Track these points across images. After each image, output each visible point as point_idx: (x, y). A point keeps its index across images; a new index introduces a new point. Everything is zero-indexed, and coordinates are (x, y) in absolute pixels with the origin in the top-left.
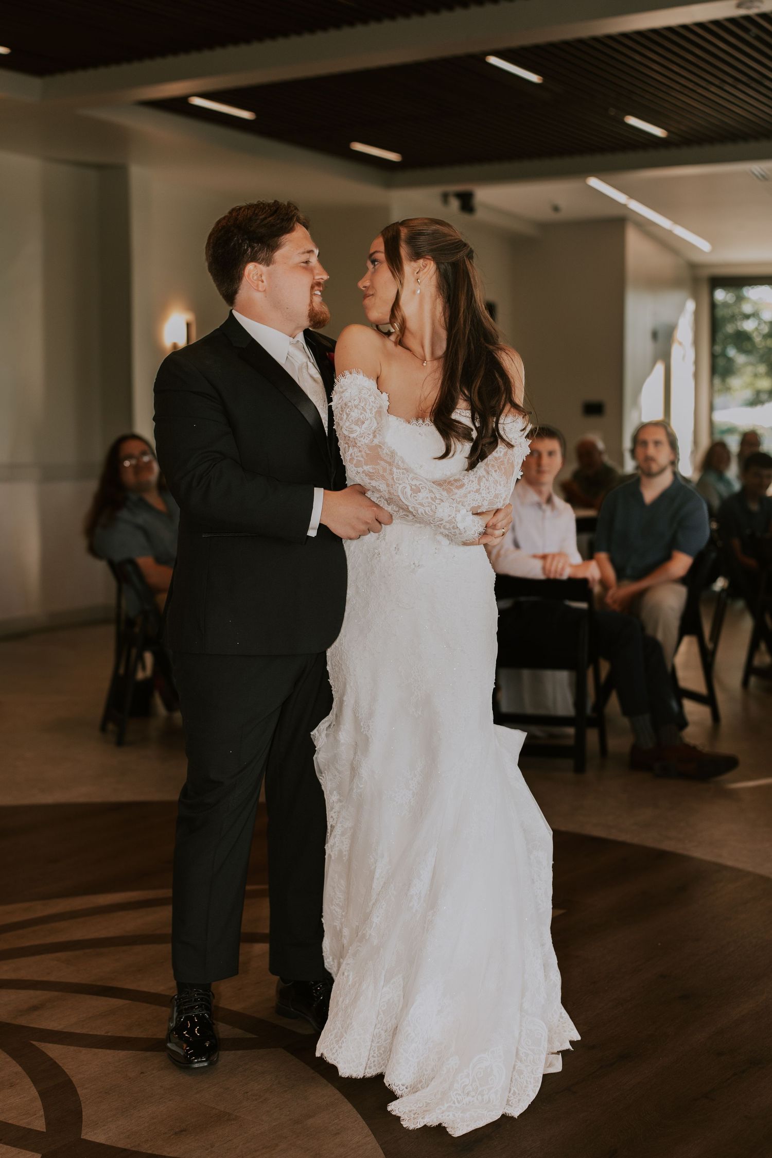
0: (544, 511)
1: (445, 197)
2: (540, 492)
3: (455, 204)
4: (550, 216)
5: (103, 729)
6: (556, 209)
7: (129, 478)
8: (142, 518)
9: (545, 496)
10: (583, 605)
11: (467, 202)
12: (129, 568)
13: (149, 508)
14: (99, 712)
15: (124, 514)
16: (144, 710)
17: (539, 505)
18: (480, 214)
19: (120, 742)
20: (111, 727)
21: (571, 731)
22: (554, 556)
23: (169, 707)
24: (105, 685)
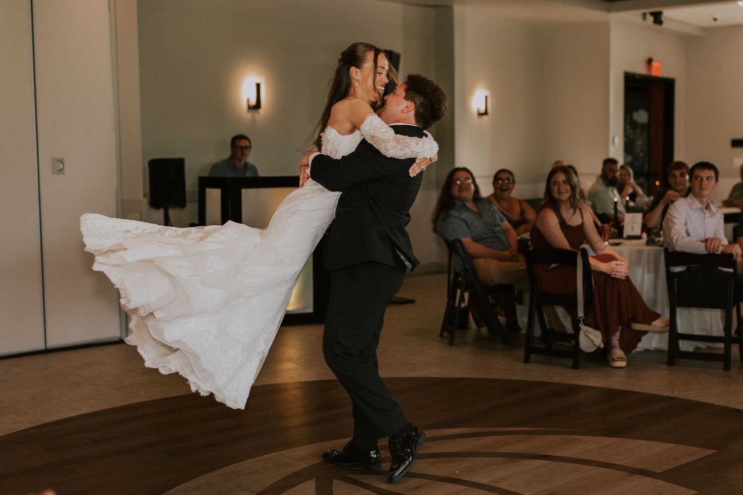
0: (705, 213)
1: (644, 15)
2: (702, 202)
3: (650, 19)
4: (713, 24)
5: (441, 335)
6: (715, 20)
7: (456, 192)
8: (465, 215)
9: (705, 204)
10: (731, 270)
11: (658, 18)
12: (458, 244)
13: (468, 209)
14: (439, 326)
15: (453, 212)
16: (464, 326)
17: (702, 210)
18: (666, 25)
19: (451, 344)
20: (445, 334)
21: (722, 345)
22: (712, 240)
23: (479, 325)
24: (443, 310)
